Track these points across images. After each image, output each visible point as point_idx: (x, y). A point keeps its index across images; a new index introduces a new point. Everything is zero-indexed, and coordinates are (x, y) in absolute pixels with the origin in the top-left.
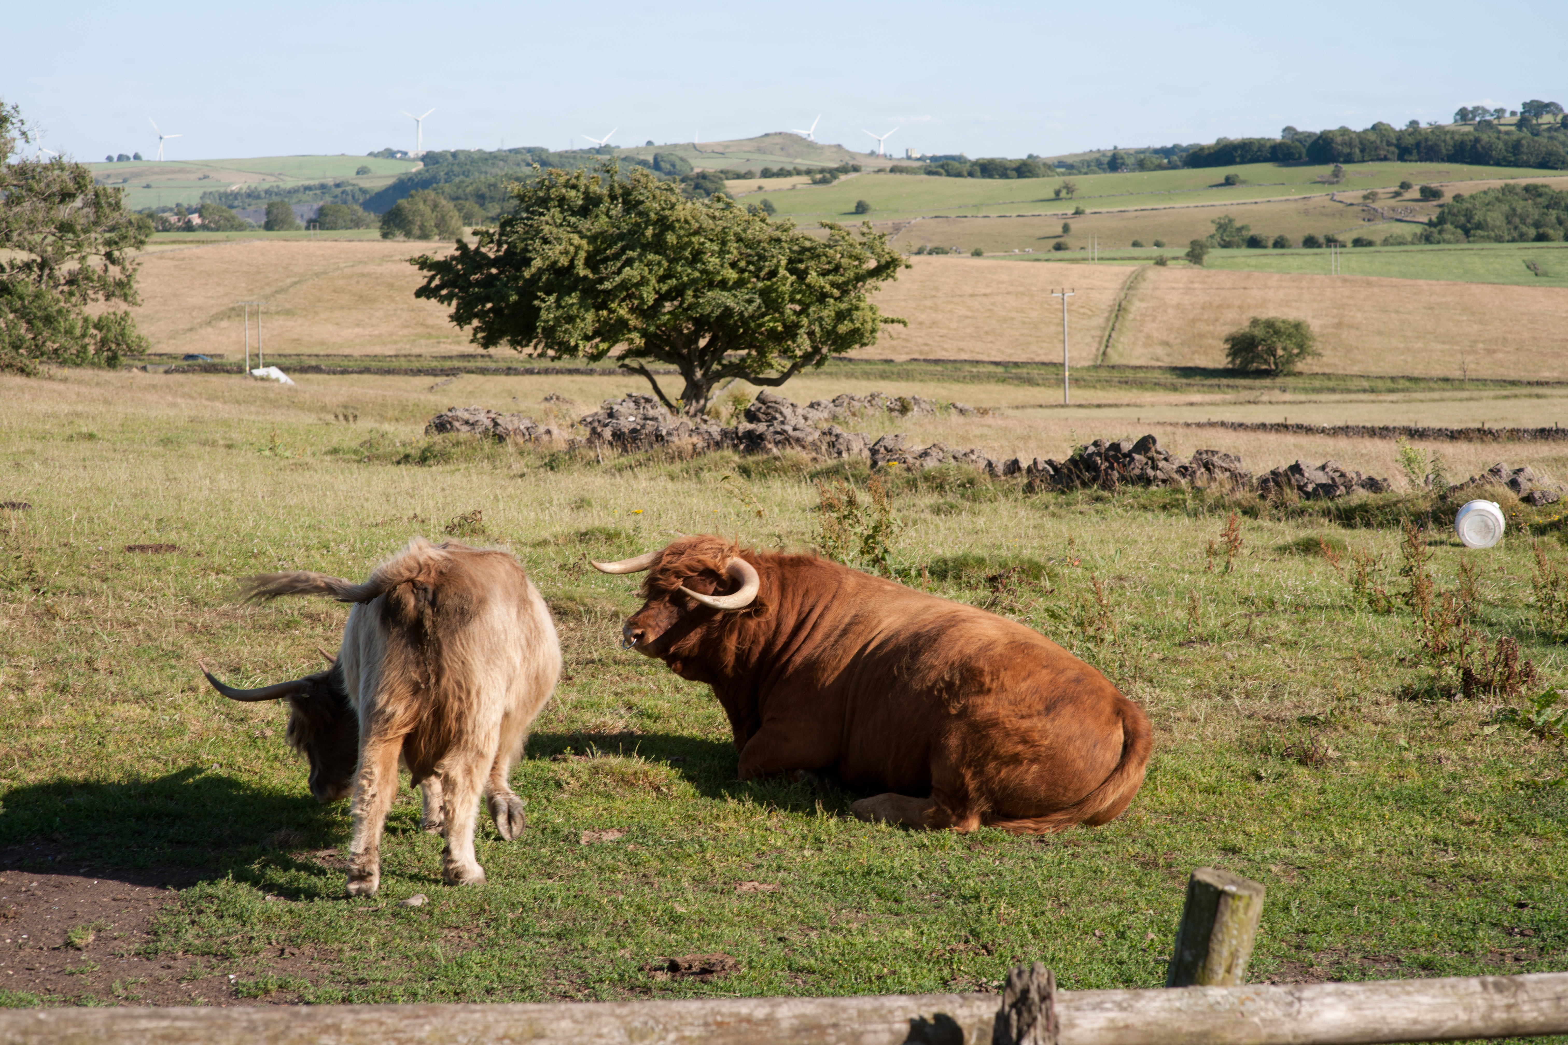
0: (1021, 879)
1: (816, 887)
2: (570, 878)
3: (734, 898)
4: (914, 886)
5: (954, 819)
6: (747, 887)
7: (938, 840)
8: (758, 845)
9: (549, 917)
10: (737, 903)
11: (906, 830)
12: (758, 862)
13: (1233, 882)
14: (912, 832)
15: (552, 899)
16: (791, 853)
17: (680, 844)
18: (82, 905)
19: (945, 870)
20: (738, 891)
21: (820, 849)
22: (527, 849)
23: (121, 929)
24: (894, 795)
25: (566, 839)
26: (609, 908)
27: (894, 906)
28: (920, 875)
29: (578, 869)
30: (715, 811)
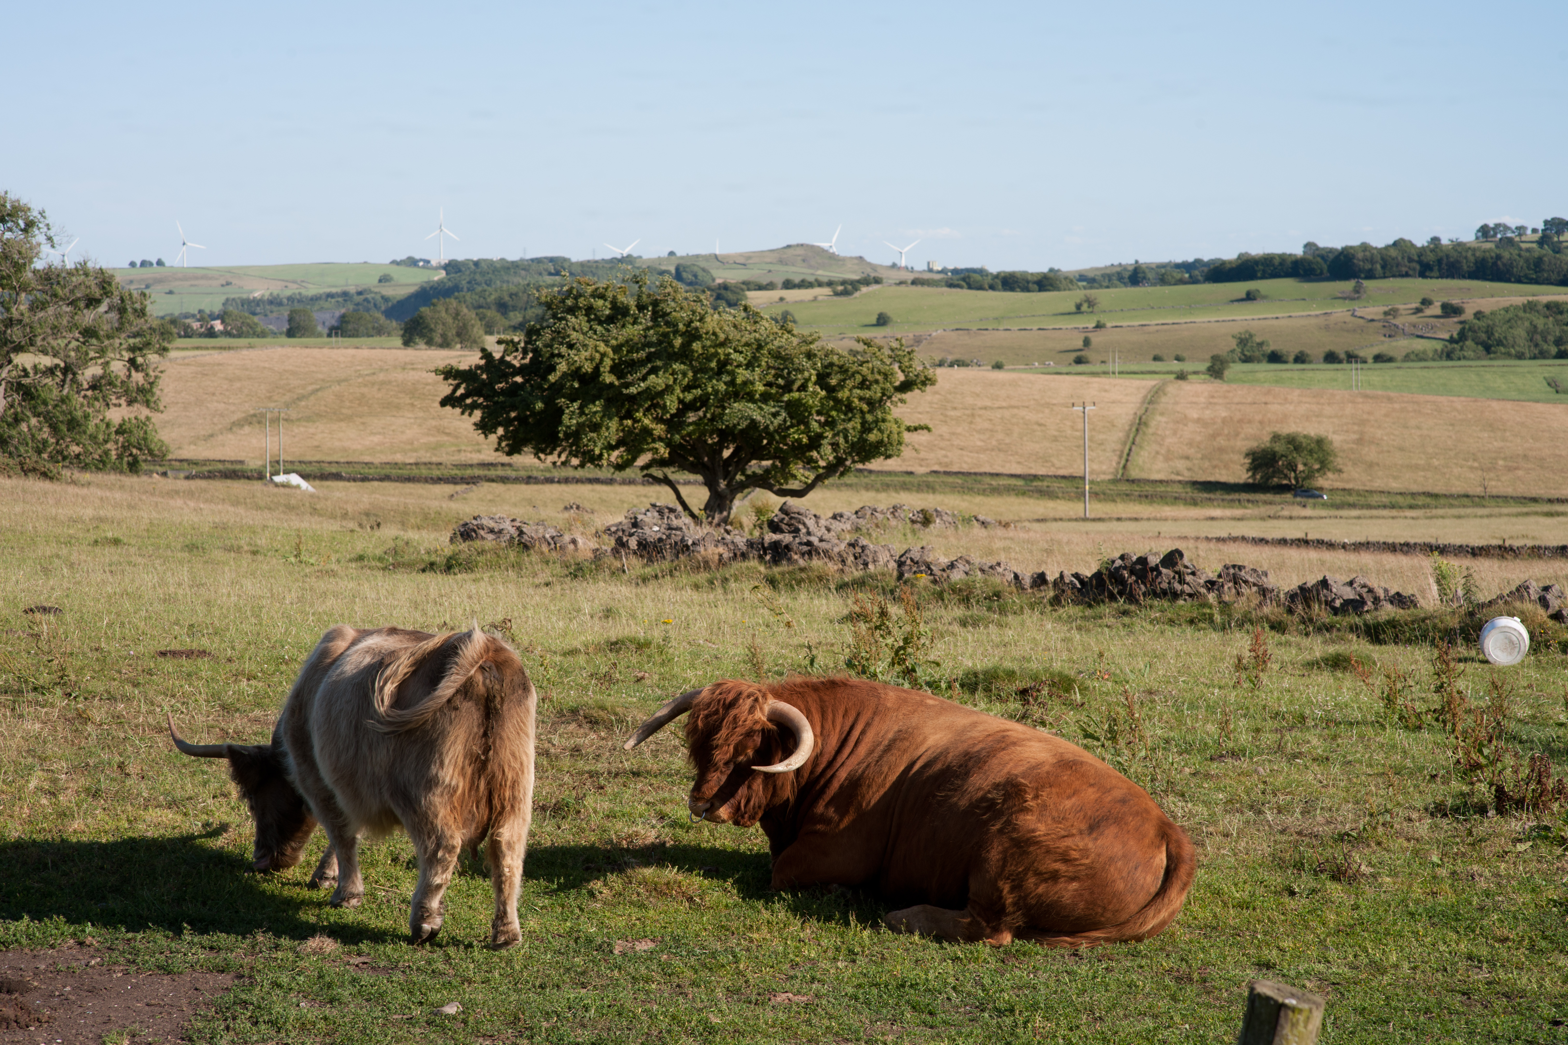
0: (1056, 992)
1: (851, 998)
2: (604, 987)
3: (768, 1009)
4: (949, 999)
5: (988, 931)
6: (781, 998)
7: (971, 953)
8: (791, 956)
9: (584, 1026)
10: (771, 1014)
11: (940, 943)
12: (792, 973)
13: (1293, 996)
14: (945, 944)
15: (586, 1008)
16: (825, 964)
17: (714, 955)
18: (116, 1010)
19: (979, 983)
20: (773, 1002)
21: (854, 961)
22: (560, 958)
23: (156, 1035)
24: (929, 907)
25: (599, 948)
26: (644, 1018)
27: (928, 1018)
28: (954, 988)
29: (611, 978)
30: (748, 922)
